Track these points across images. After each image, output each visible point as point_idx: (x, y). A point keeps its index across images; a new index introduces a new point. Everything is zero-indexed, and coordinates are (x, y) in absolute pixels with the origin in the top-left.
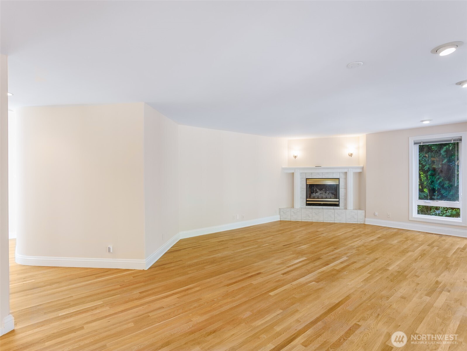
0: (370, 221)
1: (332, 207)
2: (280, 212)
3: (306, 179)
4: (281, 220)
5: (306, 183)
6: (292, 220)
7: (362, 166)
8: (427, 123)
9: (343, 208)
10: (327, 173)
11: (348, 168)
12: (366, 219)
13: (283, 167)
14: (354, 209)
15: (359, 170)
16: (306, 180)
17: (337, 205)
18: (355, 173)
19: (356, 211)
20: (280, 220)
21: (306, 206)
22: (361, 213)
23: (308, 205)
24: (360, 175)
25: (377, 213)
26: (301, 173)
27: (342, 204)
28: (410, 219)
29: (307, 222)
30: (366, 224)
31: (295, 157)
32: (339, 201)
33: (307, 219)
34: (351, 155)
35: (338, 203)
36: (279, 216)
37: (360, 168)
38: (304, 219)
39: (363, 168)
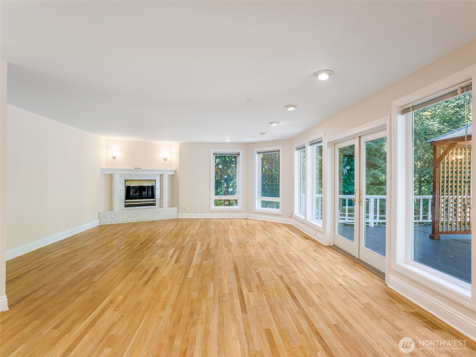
0: (182, 216)
1: (149, 207)
2: (99, 216)
3: (125, 180)
4: (101, 224)
5: (125, 184)
6: (113, 223)
7: (175, 169)
8: (228, 141)
9: (158, 207)
10: (145, 175)
11: (164, 171)
12: (179, 214)
13: (102, 167)
14: (168, 207)
15: (172, 173)
16: (125, 182)
17: (154, 205)
18: (169, 175)
19: (171, 208)
20: (99, 225)
21: (125, 208)
22: (175, 209)
23: (126, 206)
24: (173, 177)
25: (187, 209)
26: (120, 174)
27: (157, 203)
28: (211, 210)
29: (130, 223)
30: (179, 218)
31: (115, 158)
32: (155, 201)
33: (129, 220)
34: (165, 160)
35: (154, 202)
36: (98, 221)
37: (173, 171)
38: (126, 221)
39: (175, 171)
